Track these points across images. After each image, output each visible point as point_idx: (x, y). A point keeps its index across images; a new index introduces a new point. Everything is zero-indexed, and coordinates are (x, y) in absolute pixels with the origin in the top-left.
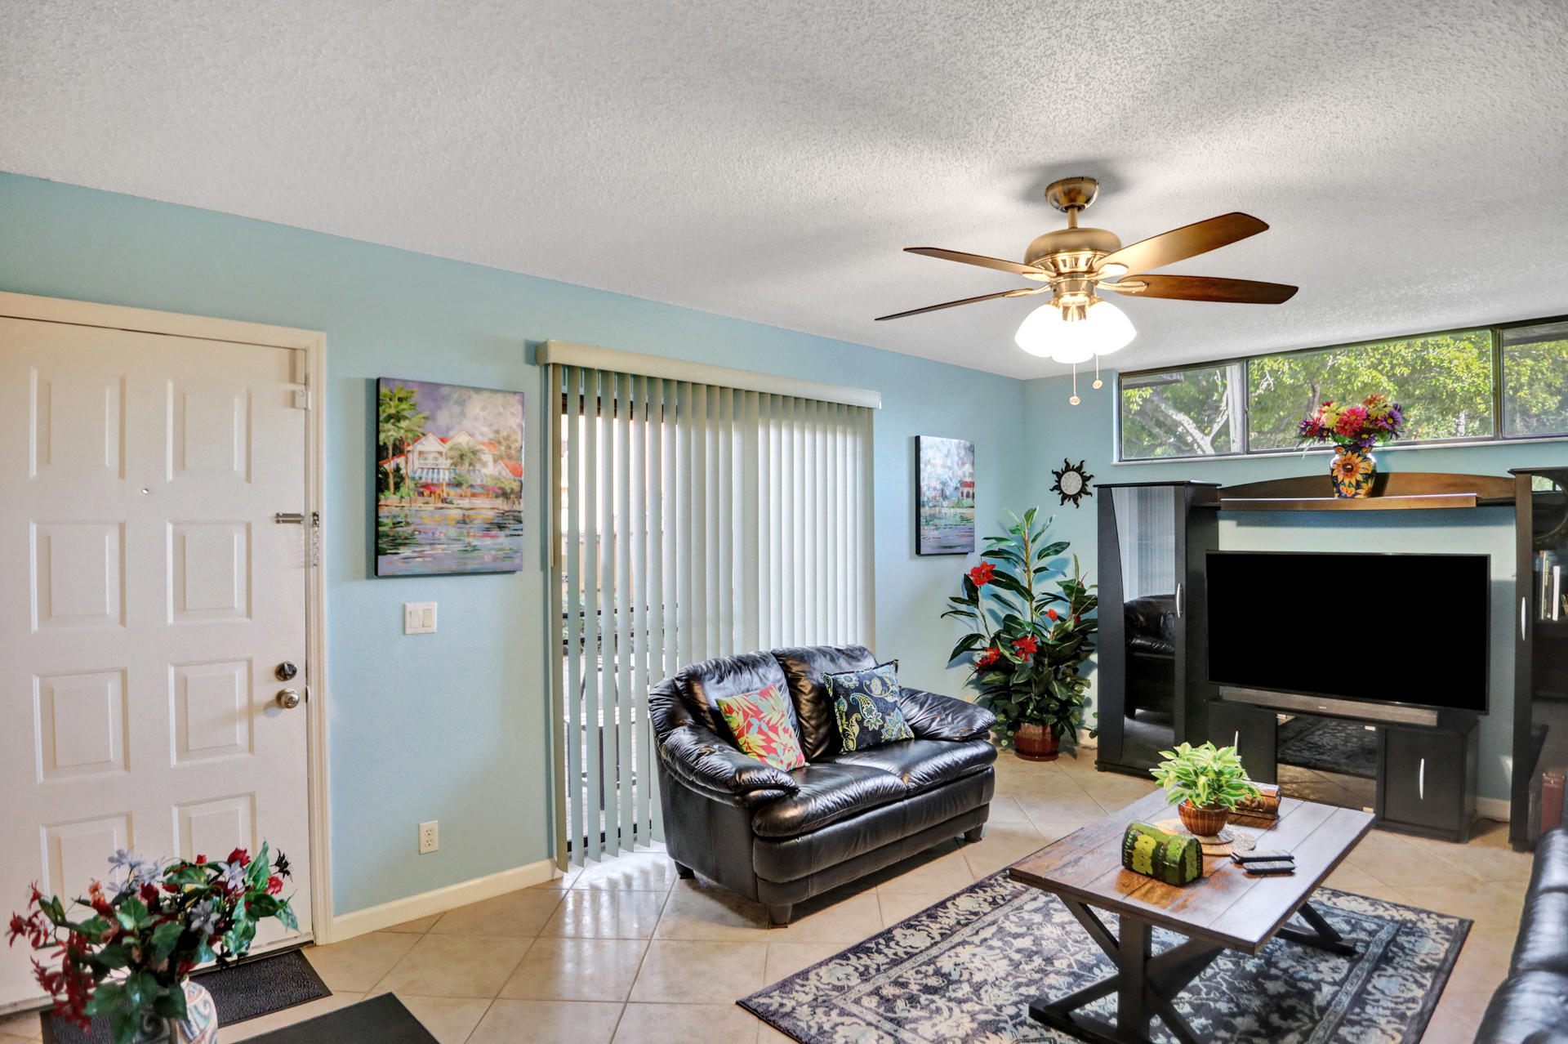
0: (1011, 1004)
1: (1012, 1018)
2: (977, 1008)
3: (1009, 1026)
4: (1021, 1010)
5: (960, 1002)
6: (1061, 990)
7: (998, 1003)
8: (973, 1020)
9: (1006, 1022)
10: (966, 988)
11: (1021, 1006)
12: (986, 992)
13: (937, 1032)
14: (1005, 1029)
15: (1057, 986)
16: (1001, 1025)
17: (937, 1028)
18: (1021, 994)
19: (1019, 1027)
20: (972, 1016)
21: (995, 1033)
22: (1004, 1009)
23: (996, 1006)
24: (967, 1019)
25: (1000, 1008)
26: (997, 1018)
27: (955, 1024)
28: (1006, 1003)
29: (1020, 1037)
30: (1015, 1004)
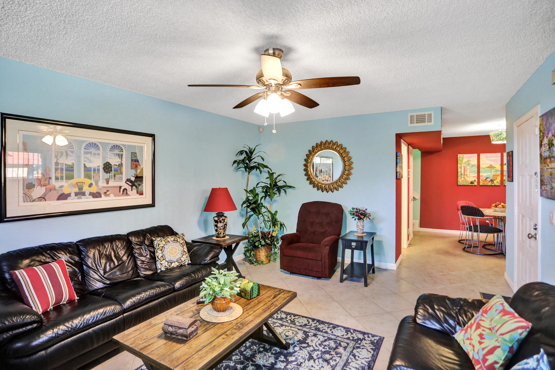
0: (297, 351)
1: (295, 346)
2: (308, 348)
3: (296, 343)
4: (293, 349)
5: (315, 350)
6: (279, 361)
7: (301, 351)
8: (308, 343)
9: (297, 344)
10: (314, 355)
11: (293, 351)
12: (307, 355)
13: (317, 338)
14: (297, 342)
15: (281, 363)
16: (298, 343)
17: (318, 339)
18: (294, 356)
19: (293, 343)
20: (309, 345)
21: (300, 340)
22: (299, 349)
23: (302, 350)
24: (310, 343)
25: (300, 349)
26: (300, 345)
27: (313, 341)
28: (299, 351)
29: (292, 339)
30: (295, 352)
